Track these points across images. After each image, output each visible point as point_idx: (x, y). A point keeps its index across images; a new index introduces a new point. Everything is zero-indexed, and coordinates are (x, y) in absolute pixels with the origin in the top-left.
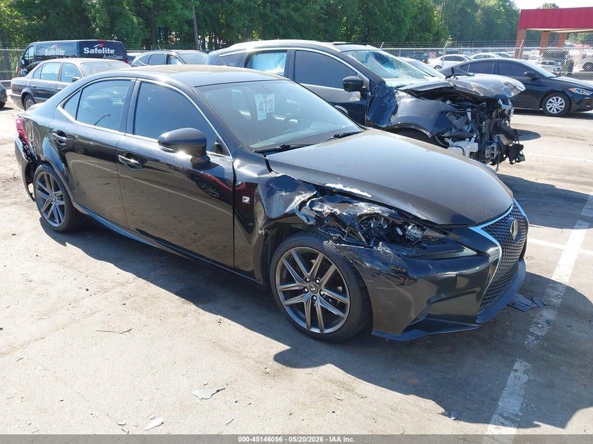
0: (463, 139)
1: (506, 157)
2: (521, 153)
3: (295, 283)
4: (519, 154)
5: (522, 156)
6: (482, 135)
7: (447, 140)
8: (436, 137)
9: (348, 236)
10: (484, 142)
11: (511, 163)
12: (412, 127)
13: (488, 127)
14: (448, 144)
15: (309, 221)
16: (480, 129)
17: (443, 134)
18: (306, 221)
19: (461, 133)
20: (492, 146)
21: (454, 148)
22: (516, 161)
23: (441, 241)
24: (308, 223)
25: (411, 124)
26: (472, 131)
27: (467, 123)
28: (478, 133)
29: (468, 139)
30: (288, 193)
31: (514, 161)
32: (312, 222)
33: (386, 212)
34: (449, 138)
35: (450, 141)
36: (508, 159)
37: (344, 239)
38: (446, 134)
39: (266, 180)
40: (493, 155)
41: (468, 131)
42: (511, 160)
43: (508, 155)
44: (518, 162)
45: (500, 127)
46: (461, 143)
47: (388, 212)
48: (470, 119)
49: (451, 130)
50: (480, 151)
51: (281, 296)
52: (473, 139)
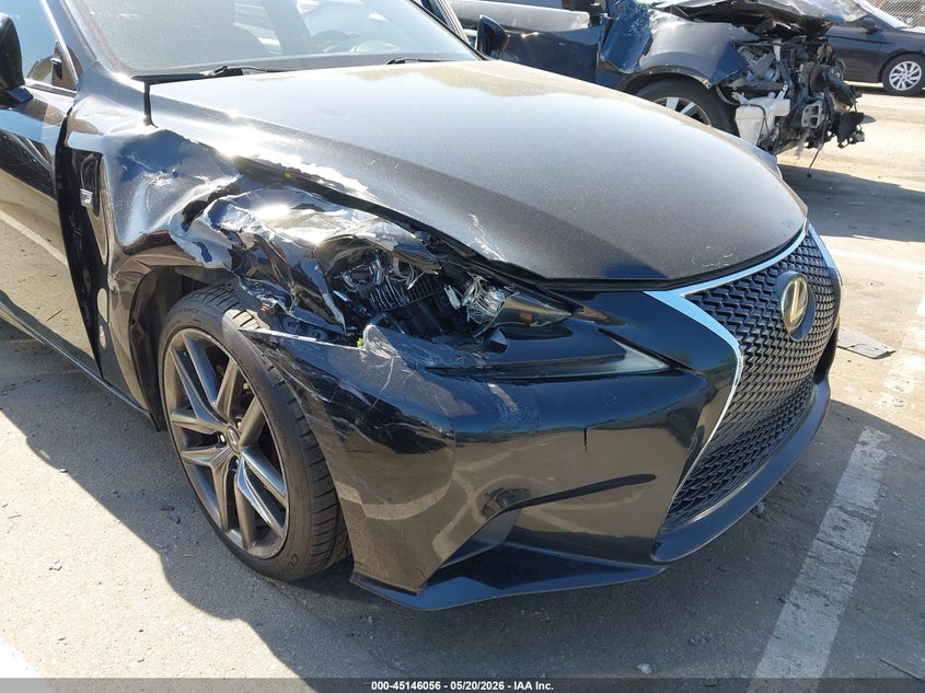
0: (764, 94)
1: (832, 136)
2: (858, 127)
3: (194, 416)
4: (855, 129)
5: (861, 132)
6: (797, 88)
7: (736, 95)
8: (718, 89)
9: (302, 305)
10: (799, 100)
11: (841, 146)
12: (678, 71)
13: (807, 76)
14: (738, 102)
15: (208, 258)
16: (794, 77)
17: (731, 81)
18: (200, 259)
19: (762, 83)
20: (814, 105)
21: (749, 109)
22: (849, 143)
23: (558, 329)
24: (209, 265)
25: (677, 67)
26: (781, 80)
27: (773, 66)
28: (791, 83)
29: (773, 94)
30: (169, 181)
31: (845, 143)
32: (216, 263)
33: (390, 237)
34: (739, 90)
35: (741, 98)
36: (835, 138)
37: (290, 313)
38: (736, 84)
39: (121, 144)
40: (814, 121)
41: (775, 79)
42: (840, 141)
43: (835, 132)
44: (853, 143)
45: (828, 78)
46: (761, 101)
47: (396, 237)
48: (778, 58)
49: (745, 74)
50: (791, 115)
51: (180, 440)
52: (782, 94)
